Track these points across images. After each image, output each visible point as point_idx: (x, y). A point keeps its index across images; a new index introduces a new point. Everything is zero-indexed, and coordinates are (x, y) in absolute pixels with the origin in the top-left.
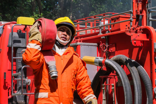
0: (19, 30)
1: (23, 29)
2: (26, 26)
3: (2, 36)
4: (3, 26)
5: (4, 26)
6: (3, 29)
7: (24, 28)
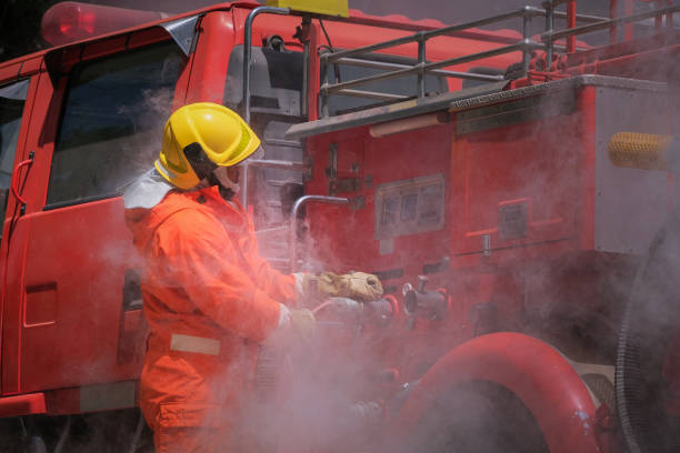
0: (274, 37)
1: (294, 31)
2: (307, 16)
3: (189, 65)
4: (196, 17)
5: (200, 21)
6: (196, 31)
7: (298, 28)
